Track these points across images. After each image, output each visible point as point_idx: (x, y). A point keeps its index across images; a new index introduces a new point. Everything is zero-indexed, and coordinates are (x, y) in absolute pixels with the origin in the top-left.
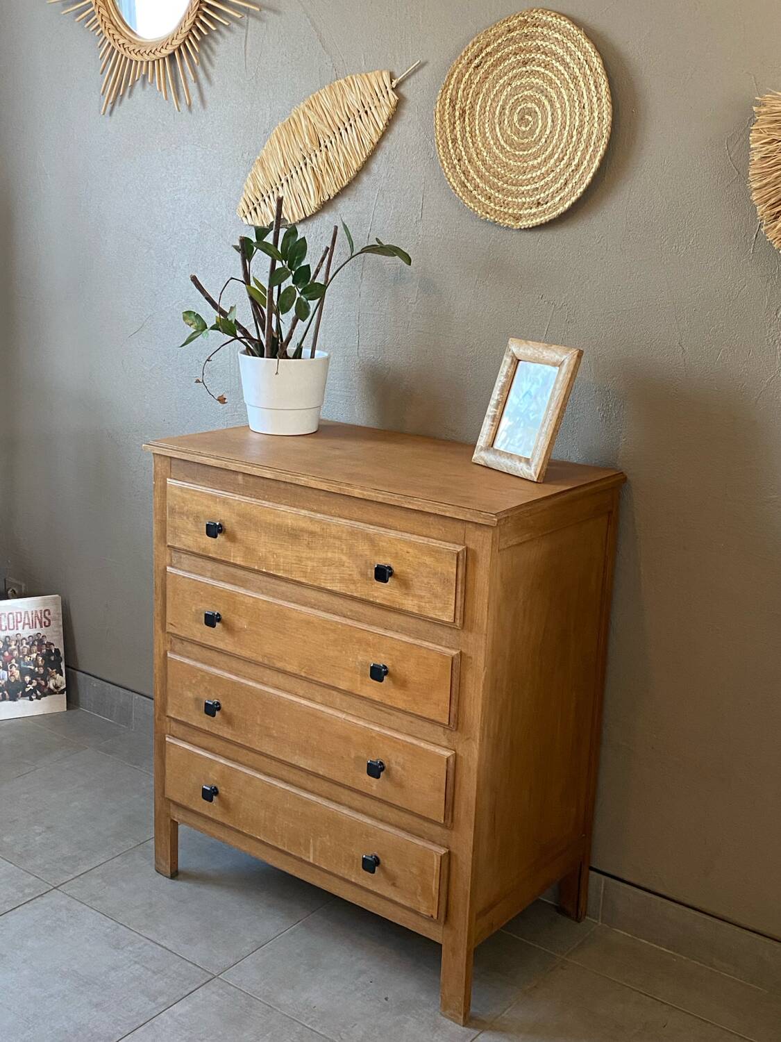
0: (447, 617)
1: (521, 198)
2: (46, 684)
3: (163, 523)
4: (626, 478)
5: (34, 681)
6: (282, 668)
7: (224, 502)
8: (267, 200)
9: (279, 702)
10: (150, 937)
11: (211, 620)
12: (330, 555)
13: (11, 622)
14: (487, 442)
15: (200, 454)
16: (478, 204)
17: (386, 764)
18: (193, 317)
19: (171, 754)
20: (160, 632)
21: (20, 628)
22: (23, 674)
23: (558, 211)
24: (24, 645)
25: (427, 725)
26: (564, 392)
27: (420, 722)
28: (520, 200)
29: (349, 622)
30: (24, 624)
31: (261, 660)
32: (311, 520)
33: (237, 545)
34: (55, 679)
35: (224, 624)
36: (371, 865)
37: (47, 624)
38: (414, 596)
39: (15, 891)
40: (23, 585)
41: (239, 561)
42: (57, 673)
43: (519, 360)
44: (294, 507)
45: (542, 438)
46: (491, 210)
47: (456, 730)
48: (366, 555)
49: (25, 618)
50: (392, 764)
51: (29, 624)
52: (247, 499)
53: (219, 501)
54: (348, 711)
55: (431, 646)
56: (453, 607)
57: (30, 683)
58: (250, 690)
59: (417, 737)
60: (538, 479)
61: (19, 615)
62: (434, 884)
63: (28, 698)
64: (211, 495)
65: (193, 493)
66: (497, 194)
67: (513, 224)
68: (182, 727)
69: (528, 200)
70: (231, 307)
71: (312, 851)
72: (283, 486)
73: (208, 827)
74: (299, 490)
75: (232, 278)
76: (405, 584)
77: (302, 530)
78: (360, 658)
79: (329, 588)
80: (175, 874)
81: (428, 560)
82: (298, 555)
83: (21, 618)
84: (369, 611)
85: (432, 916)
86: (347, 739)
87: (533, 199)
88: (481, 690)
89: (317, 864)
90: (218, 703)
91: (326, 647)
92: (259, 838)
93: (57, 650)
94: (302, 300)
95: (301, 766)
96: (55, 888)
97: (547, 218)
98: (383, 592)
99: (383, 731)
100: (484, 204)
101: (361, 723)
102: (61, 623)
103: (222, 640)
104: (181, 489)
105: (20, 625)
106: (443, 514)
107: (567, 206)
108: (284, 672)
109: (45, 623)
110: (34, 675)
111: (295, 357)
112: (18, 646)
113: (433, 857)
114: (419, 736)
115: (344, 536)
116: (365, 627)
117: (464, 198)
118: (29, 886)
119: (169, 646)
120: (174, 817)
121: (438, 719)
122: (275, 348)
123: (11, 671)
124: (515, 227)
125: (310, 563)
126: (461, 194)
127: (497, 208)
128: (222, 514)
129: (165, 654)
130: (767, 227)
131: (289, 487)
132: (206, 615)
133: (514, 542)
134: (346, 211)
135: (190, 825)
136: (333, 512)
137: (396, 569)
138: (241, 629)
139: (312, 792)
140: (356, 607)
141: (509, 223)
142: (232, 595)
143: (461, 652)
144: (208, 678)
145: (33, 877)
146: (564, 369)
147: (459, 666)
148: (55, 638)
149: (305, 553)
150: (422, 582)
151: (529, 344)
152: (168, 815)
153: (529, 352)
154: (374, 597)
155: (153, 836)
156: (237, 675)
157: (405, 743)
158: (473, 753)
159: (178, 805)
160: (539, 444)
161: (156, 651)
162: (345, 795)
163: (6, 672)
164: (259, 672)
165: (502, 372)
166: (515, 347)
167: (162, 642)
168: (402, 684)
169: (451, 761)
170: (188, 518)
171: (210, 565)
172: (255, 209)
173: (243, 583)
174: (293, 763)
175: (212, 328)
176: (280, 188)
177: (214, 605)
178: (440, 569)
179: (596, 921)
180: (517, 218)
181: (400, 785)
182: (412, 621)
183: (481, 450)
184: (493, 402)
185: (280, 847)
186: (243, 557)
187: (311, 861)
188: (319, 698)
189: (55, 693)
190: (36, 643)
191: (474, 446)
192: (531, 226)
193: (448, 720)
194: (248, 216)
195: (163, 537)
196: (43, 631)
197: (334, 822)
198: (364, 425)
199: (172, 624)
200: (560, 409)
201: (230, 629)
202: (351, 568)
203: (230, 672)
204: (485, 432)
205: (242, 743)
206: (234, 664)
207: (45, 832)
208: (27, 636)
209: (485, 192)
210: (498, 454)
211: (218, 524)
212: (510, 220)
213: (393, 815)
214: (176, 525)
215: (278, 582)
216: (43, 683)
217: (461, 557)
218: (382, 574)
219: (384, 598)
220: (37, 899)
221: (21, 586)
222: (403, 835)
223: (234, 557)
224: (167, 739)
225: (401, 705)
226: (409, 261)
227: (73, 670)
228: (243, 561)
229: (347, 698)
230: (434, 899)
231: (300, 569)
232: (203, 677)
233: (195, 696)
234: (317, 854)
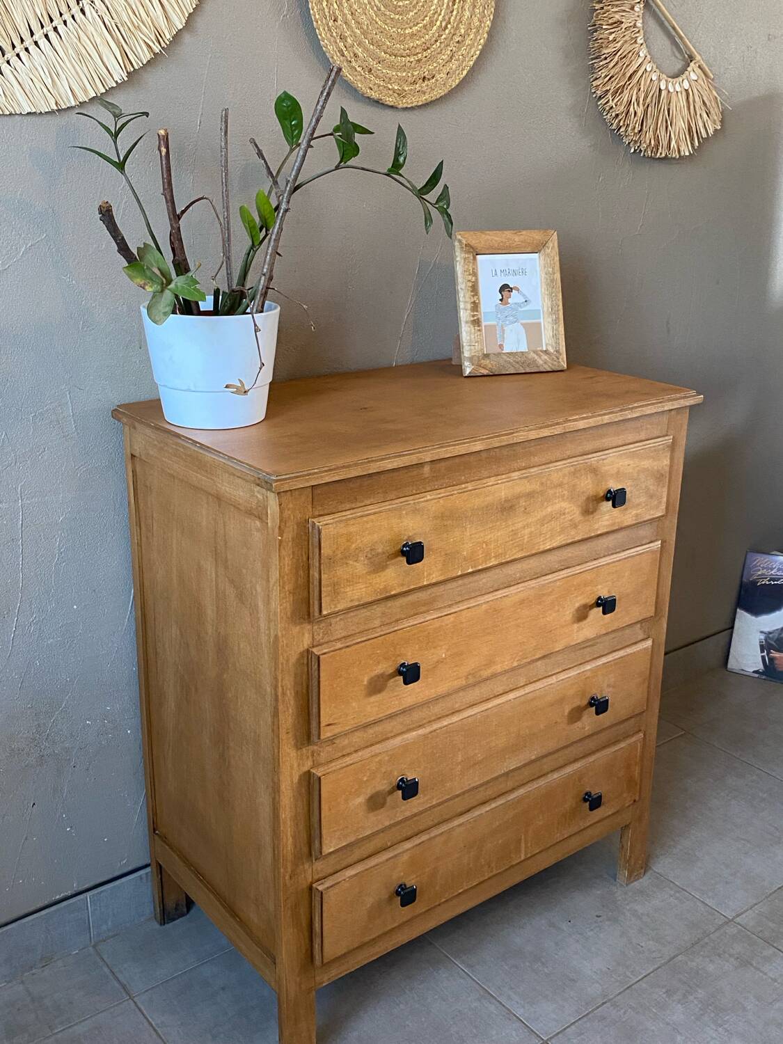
1: (404, 72)
11: (413, 673)
12: (549, 509)
15: (373, 461)
16: (359, 79)
25: (627, 631)
28: (403, 74)
29: (563, 574)
31: (464, 682)
33: (434, 557)
36: (597, 801)
38: (632, 507)
43: (475, 255)
48: (588, 489)
50: (605, 690)
53: (409, 513)
54: (554, 673)
55: (639, 550)
56: (665, 499)
59: (620, 649)
62: (637, 770)
64: (395, 509)
67: (398, 102)
68: (335, 856)
69: (411, 73)
71: (523, 847)
72: (484, 455)
74: (505, 451)
77: (518, 497)
78: (577, 605)
79: (548, 547)
81: (646, 464)
82: (513, 528)
85: (635, 802)
86: (561, 701)
87: (416, 72)
89: (529, 856)
98: (605, 519)
103: (410, 695)
104: (346, 522)
107: (457, 81)
116: (578, 569)
120: (322, 983)
124: (400, 106)
125: (527, 531)
128: (409, 530)
131: (492, 453)
136: (543, 460)
138: (437, 662)
143: (661, 541)
144: (386, 758)
150: (641, 489)
156: (420, 726)
157: (615, 662)
158: (663, 629)
167: (296, 765)
177: (397, 656)
178: (656, 468)
180: (401, 94)
186: (441, 569)
187: (523, 858)
202: (573, 510)
203: (409, 730)
209: (366, 63)
212: (395, 98)
214: (335, 580)
215: (476, 577)
219: (605, 525)
223: (429, 574)
224: (320, 888)
228: (442, 575)
230: (636, 784)
231: (515, 545)
232: (380, 762)
233: (369, 795)
234: (529, 845)
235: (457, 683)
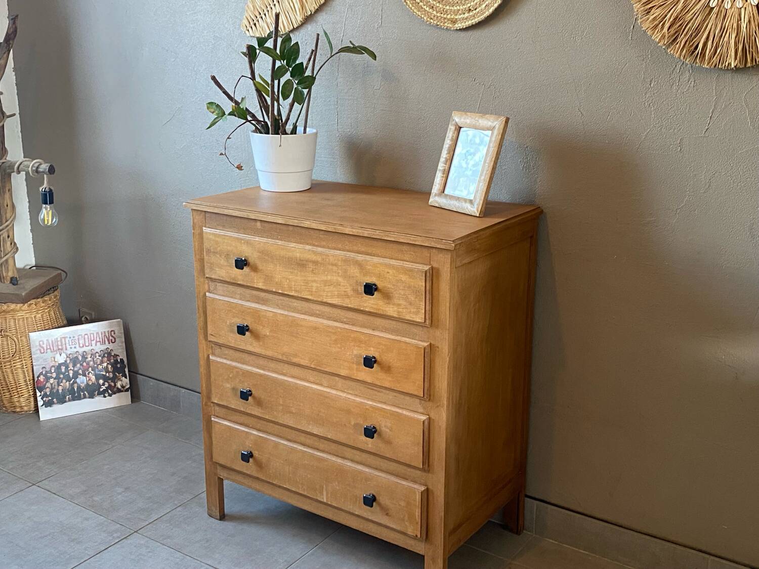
0: (419, 318)
1: (456, 7)
2: (115, 385)
3: (202, 260)
4: (543, 211)
5: (106, 383)
6: (297, 363)
7: (247, 243)
8: (264, 17)
9: (297, 387)
10: (209, 563)
11: (242, 330)
12: (329, 277)
13: (87, 340)
14: (439, 190)
15: (227, 208)
16: (424, 13)
17: (378, 428)
18: (214, 107)
19: (216, 430)
20: (204, 341)
21: (94, 345)
22: (97, 379)
23: (485, 15)
24: (98, 357)
25: (407, 398)
26: (496, 149)
27: (402, 396)
28: (455, 8)
29: (347, 326)
30: (97, 342)
31: (280, 357)
32: (314, 253)
33: (259, 273)
34: (121, 381)
35: (251, 332)
36: (370, 501)
37: (113, 341)
38: (394, 304)
39: (107, 535)
40: (93, 313)
41: (260, 286)
42: (122, 376)
43: (461, 128)
44: (301, 244)
45: (481, 184)
46: (434, 16)
47: (429, 400)
48: (357, 276)
49: (97, 337)
50: (382, 427)
51: (100, 341)
52: (265, 240)
53: (244, 243)
54: (348, 391)
55: (408, 340)
56: (423, 311)
57: (104, 384)
58: (274, 380)
59: (400, 407)
60: (480, 214)
61: (92, 335)
62: (417, 513)
63: (102, 396)
64: (238, 239)
65: (224, 237)
66: (438, 5)
67: (451, 26)
68: (224, 410)
69: (461, 8)
70: (242, 98)
71: (325, 493)
72: (291, 228)
73: (247, 481)
74: (303, 231)
75: (243, 76)
76: (387, 296)
77: (307, 260)
78: (355, 352)
79: (330, 302)
80: (223, 517)
81: (404, 278)
82: (305, 278)
83: (94, 338)
84: (360, 317)
85: (417, 536)
86: (349, 412)
87: (466, 6)
88: (447, 370)
89: (329, 503)
90: (250, 391)
91: (328, 345)
92: (285, 486)
93: (122, 360)
94: (299, 89)
95: (315, 433)
96: (135, 532)
97: (477, 20)
98: (371, 303)
99: (375, 404)
100: (428, 12)
101: (358, 399)
102: (123, 340)
103: (251, 345)
104: (215, 235)
105: (94, 343)
106: (414, 243)
107: (491, 10)
108: (299, 365)
109: (111, 340)
110: (106, 379)
111: (292, 133)
112: (93, 359)
113: (415, 493)
114: (401, 406)
115: (340, 263)
116: (358, 329)
117: (413, 8)
118: (116, 531)
119: (210, 351)
120: (221, 475)
121: (416, 393)
122: (278, 127)
123: (89, 377)
124: (452, 29)
125: (314, 284)
126: (411, 6)
127: (439, 15)
128: (246, 252)
129: (208, 356)
130: (642, 20)
131: (296, 229)
132: (238, 327)
133: (466, 261)
134: (324, 21)
135: (234, 481)
136: (330, 246)
137: (380, 285)
138: (265, 335)
139: (323, 451)
140: (351, 315)
141: (448, 25)
142: (256, 311)
143: (431, 344)
144: (241, 373)
145: (118, 525)
146: (496, 132)
147: (430, 353)
148: (120, 351)
149: (311, 277)
150: (400, 294)
151: (467, 115)
152: (216, 474)
153: (468, 121)
154: (364, 307)
155: (205, 489)
156: (263, 369)
157: (391, 412)
158: (442, 417)
159: (224, 467)
160: (480, 189)
161: (201, 355)
162: (349, 452)
163: (85, 378)
164: (280, 366)
165: (448, 137)
166: (458, 118)
167: (205, 348)
168: (387, 369)
169: (426, 423)
170: (220, 256)
171: (240, 290)
172: (255, 24)
173: (264, 302)
174: (308, 431)
175: (230, 114)
176: (273, 7)
177: (244, 319)
178: (413, 284)
179: (532, 534)
180: (454, 22)
181: (388, 442)
182: (394, 323)
183: (435, 195)
184: (442, 160)
185: (301, 492)
186: (264, 282)
187: (325, 501)
188: (325, 384)
189: (122, 391)
190: (106, 355)
191: (430, 194)
192: (464, 27)
193: (423, 394)
194: (250, 29)
195: (202, 270)
196: (111, 346)
197: (341, 472)
198: (344, 182)
199: (212, 335)
200: (494, 162)
201: (256, 336)
202: (346, 287)
203: (258, 368)
204: (438, 182)
205: (269, 419)
206: (261, 362)
207: (123, 492)
208: (99, 351)
209: (429, 4)
210: (448, 198)
211: (243, 259)
212: (448, 24)
213: (384, 464)
214: (212, 262)
215: (290, 300)
216: (113, 384)
217: (428, 274)
218: (370, 289)
219: (372, 307)
220: (123, 541)
221: (92, 314)
222: (393, 479)
224: (213, 419)
225: (387, 385)
226: (374, 57)
227: (135, 374)
228: (263, 286)
229: (348, 382)
230: (417, 523)
231: (307, 289)
232: (237, 372)
233: (232, 386)
234: (329, 495)
235: (276, 355)
